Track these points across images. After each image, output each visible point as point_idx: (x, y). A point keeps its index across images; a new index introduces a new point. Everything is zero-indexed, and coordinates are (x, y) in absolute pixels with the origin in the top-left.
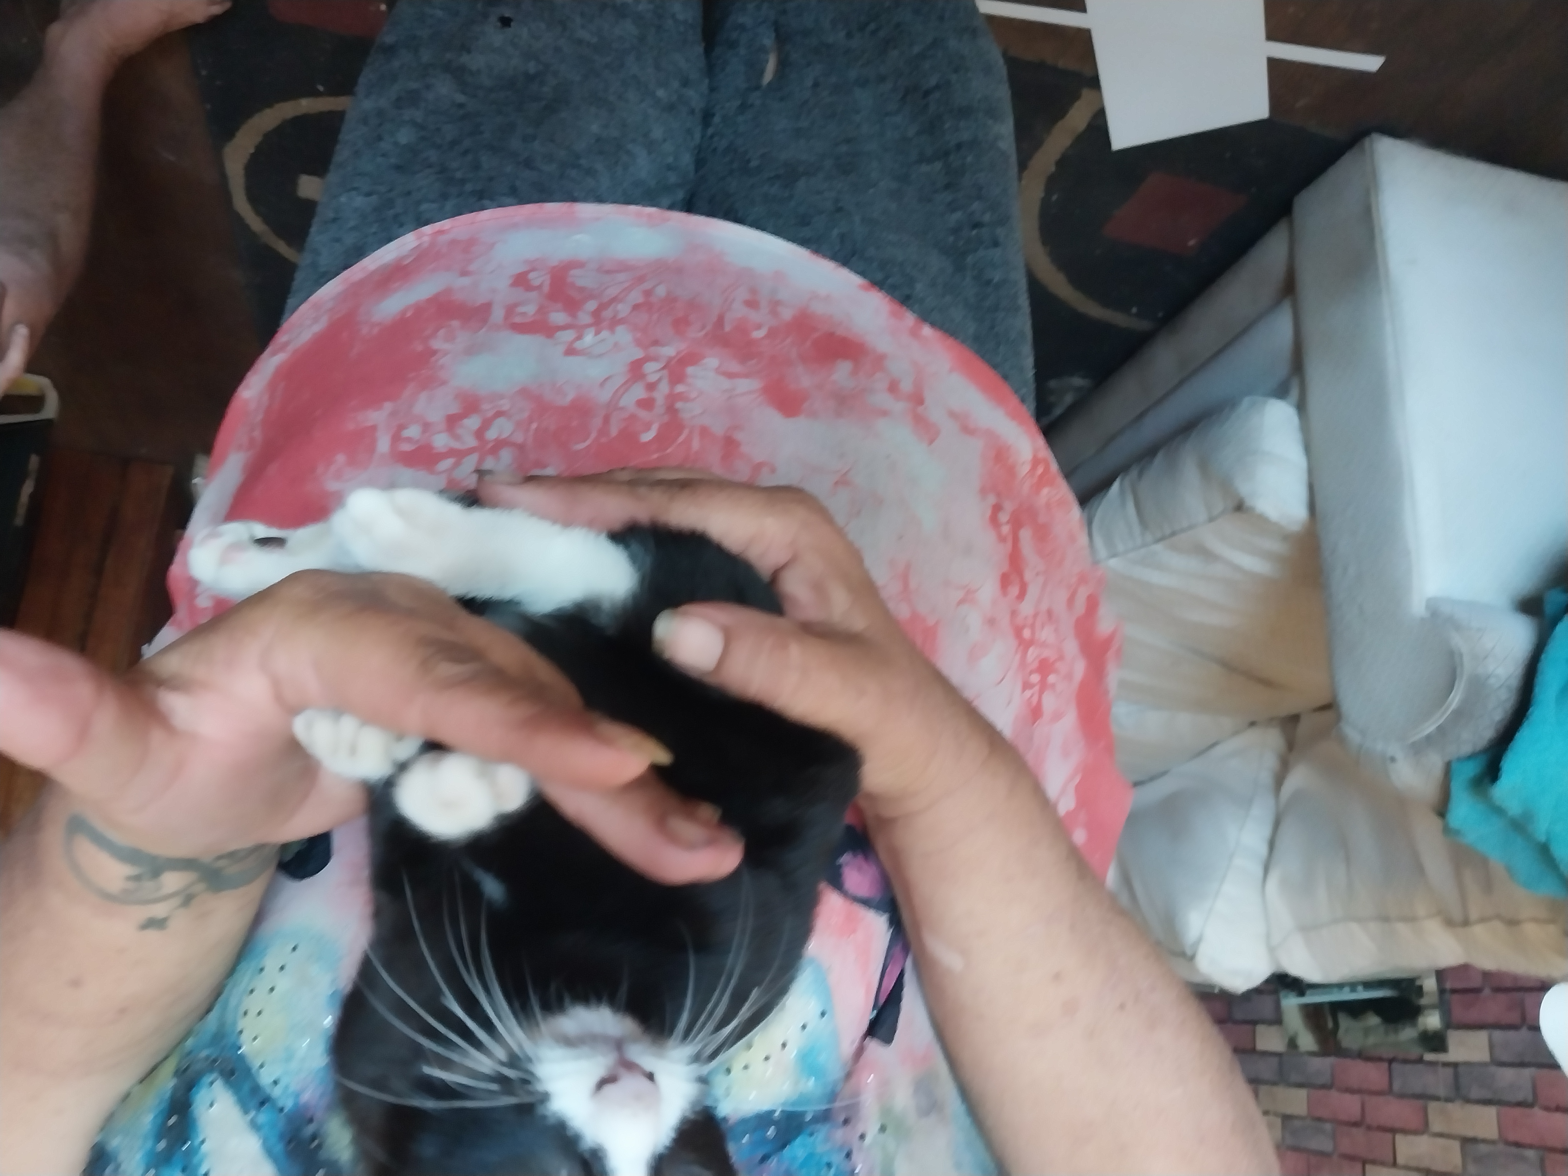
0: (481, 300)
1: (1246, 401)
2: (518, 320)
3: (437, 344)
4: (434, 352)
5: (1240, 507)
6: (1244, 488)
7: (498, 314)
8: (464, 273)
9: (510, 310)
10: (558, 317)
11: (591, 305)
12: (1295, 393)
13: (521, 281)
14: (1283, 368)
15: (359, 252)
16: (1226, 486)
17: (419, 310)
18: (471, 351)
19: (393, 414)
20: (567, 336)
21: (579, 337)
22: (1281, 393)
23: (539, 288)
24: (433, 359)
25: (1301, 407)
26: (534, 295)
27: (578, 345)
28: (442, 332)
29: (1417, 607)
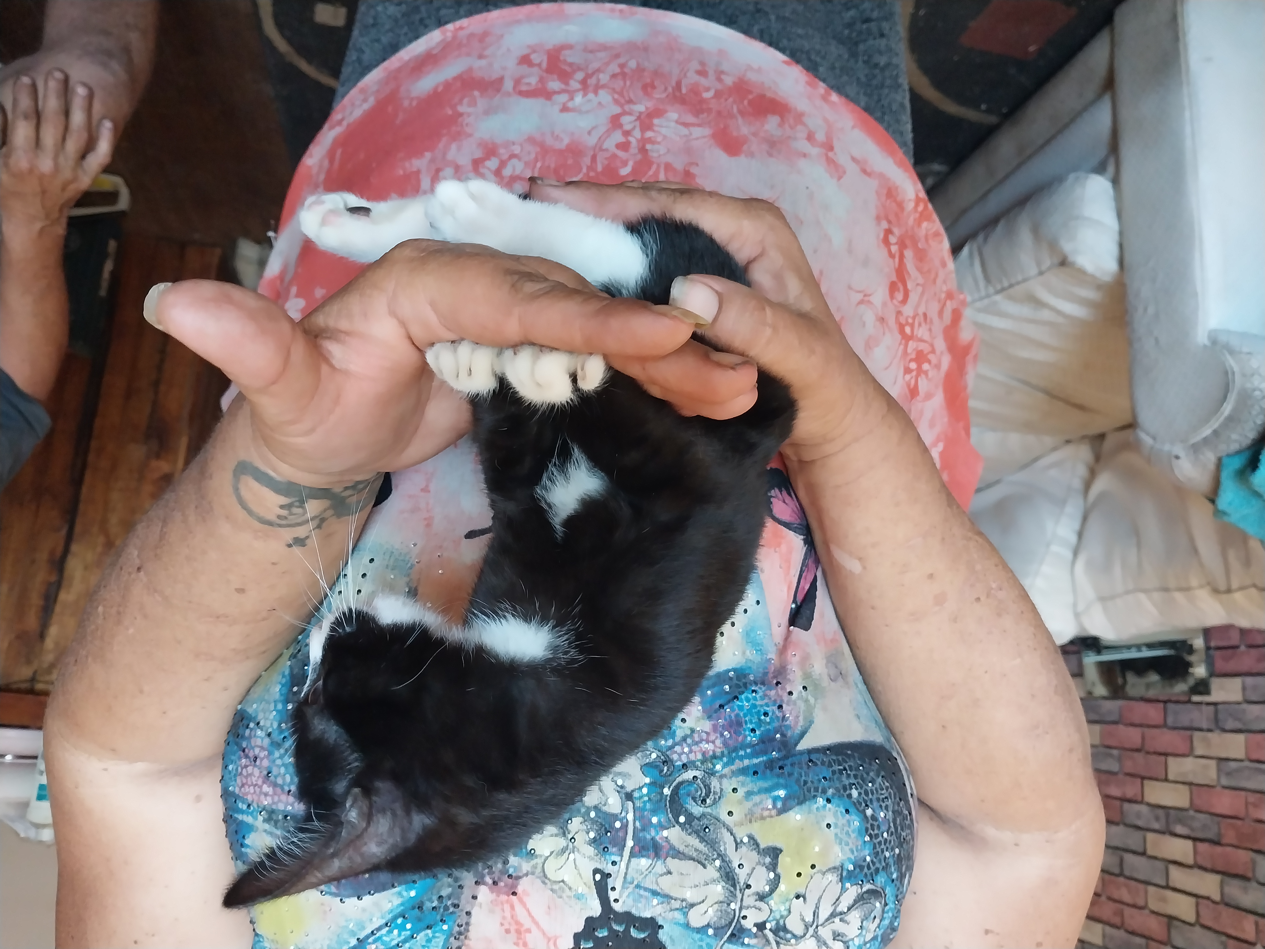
0: (495, 76)
1: (1072, 177)
2: (524, 88)
3: (461, 109)
4: (461, 115)
5: (1064, 263)
6: (1067, 247)
7: (508, 85)
8: (481, 57)
9: (517, 82)
10: (554, 85)
11: (580, 76)
12: (1111, 169)
13: (525, 60)
14: (1102, 151)
15: (394, 48)
16: (1053, 246)
17: (448, 85)
18: (487, 112)
19: (432, 160)
20: (563, 98)
21: (572, 99)
22: (1100, 169)
23: (539, 65)
24: (460, 119)
25: (1116, 181)
26: (535, 70)
27: (570, 105)
28: (466, 101)
29: (1201, 337)
